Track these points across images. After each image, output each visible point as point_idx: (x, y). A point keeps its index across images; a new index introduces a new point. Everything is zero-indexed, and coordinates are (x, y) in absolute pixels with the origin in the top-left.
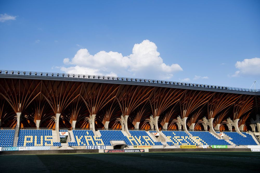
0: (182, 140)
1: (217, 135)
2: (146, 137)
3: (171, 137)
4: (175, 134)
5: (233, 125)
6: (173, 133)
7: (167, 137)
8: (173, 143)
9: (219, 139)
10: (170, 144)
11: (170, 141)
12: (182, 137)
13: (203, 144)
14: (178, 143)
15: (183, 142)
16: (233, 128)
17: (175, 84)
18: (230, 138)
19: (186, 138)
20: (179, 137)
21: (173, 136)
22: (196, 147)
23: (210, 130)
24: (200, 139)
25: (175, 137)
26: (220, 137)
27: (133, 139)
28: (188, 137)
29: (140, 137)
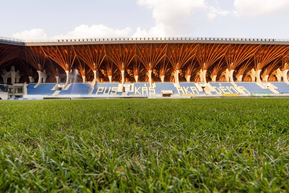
0: (226, 89)
1: (262, 85)
2: (193, 87)
3: (216, 87)
4: (221, 85)
5: (282, 76)
6: (219, 84)
7: (213, 87)
8: (217, 92)
9: (263, 88)
10: (213, 93)
11: (215, 90)
12: (226, 87)
13: (245, 93)
14: (221, 92)
15: (227, 91)
16: (282, 79)
17: (215, 40)
18: (276, 88)
19: (230, 88)
20: (224, 87)
21: (218, 86)
22: (238, 95)
23: (257, 81)
24: (244, 89)
25: (220, 87)
26: (265, 87)
27: (182, 89)
28: (232, 87)
29: (188, 87)
